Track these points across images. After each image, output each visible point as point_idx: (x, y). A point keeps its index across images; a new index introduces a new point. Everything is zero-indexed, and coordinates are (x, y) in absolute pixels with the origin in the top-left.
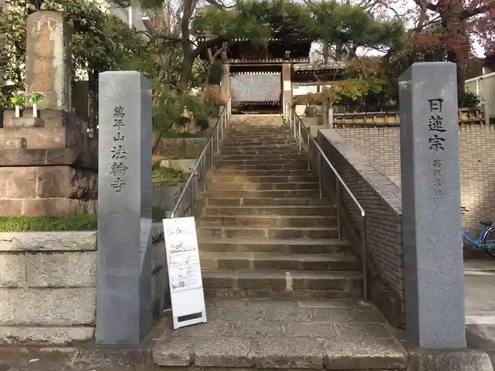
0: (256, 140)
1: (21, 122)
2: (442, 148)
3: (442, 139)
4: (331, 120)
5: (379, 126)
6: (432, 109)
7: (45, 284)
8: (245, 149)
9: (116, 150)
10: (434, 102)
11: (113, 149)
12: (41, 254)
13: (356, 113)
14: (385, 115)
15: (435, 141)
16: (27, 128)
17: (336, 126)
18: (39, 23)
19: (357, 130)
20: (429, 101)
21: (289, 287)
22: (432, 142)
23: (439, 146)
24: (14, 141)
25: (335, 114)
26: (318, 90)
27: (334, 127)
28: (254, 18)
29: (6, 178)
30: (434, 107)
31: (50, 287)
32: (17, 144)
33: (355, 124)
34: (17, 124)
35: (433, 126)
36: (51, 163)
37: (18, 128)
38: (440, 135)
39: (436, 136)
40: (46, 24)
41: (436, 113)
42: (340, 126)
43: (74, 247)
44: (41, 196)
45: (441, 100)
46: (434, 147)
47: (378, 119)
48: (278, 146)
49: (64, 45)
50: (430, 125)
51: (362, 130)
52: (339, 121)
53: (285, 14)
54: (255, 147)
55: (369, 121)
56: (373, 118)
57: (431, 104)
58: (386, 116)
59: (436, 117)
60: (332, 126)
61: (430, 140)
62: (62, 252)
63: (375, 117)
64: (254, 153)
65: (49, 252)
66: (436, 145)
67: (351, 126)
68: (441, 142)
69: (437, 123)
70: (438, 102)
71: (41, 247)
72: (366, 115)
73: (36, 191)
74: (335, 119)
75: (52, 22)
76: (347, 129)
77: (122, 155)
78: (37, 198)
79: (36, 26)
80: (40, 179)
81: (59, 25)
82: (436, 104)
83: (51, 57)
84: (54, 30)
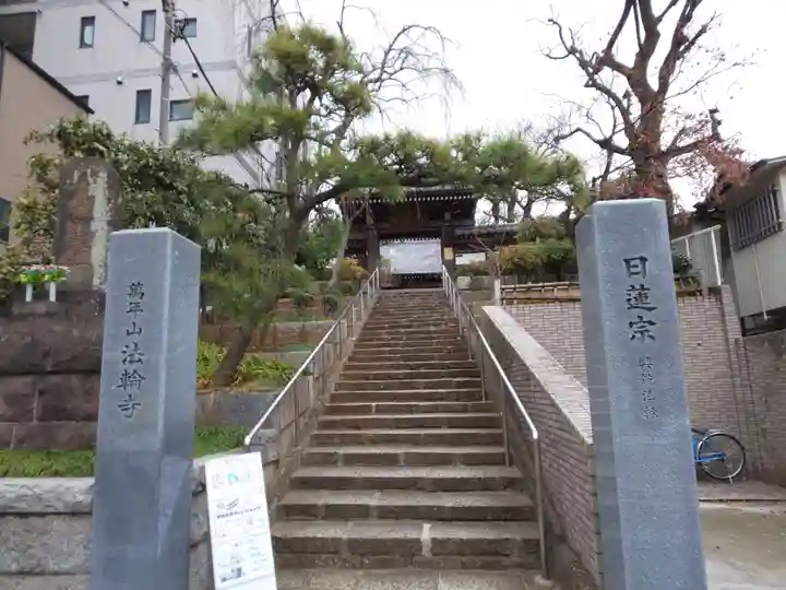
0: (404, 321)
1: (30, 308)
2: (652, 337)
3: (651, 323)
4: (498, 294)
5: (560, 300)
6: (630, 274)
7: (14, 567)
8: (390, 333)
9: (129, 351)
10: (632, 263)
11: (125, 349)
12: (11, 518)
13: (530, 284)
14: (569, 286)
15: (640, 325)
16: (36, 316)
17: (504, 301)
18: (76, 172)
20: (625, 261)
21: (426, 552)
22: (635, 328)
23: (646, 334)
25: (504, 286)
30: (633, 270)
31: (21, 573)
33: (529, 299)
35: (633, 302)
36: (54, 370)
37: (24, 317)
38: (648, 316)
39: (641, 317)
40: (85, 174)
41: (638, 281)
42: (510, 302)
43: (60, 507)
44: (40, 419)
45: (643, 260)
46: (638, 335)
48: (433, 328)
49: (109, 200)
50: (629, 300)
52: (509, 296)
54: (402, 330)
55: (548, 294)
56: (553, 290)
57: (629, 267)
58: (570, 288)
59: (638, 287)
60: (499, 302)
61: (631, 324)
62: (42, 515)
63: (555, 289)
64: (401, 339)
65: (23, 515)
66: (642, 332)
67: (525, 301)
68: (648, 327)
69: (640, 297)
70: (637, 262)
71: (11, 507)
72: (543, 287)
73: (35, 413)
74: (504, 292)
75: (93, 171)
76: (519, 306)
77: (137, 357)
78: (35, 422)
79: (71, 178)
80: (41, 393)
81: (103, 175)
82: (637, 266)
83: (89, 219)
84: (95, 182)
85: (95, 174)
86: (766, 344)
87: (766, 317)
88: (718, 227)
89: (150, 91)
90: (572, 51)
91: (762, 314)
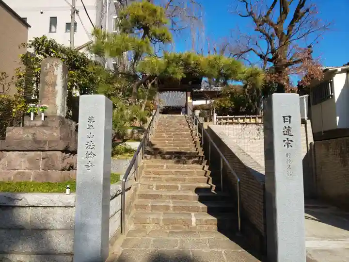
1: (34, 123)
2: (291, 146)
3: (291, 141)
4: (215, 120)
6: (284, 122)
8: (167, 134)
9: (89, 144)
10: (286, 118)
11: (87, 143)
12: (40, 208)
13: (228, 116)
15: (287, 141)
16: (37, 127)
17: (218, 123)
18: (48, 64)
20: (284, 117)
21: (193, 224)
22: (285, 143)
23: (289, 145)
24: (29, 135)
26: (206, 102)
28: (174, 64)
29: (23, 158)
30: (286, 120)
32: (30, 137)
33: (228, 123)
34: (31, 124)
35: (285, 133)
36: (50, 149)
37: (32, 127)
38: (290, 138)
39: (288, 139)
40: (52, 65)
41: (287, 124)
42: (220, 123)
43: (61, 204)
44: (44, 169)
45: (290, 117)
46: (286, 145)
47: (241, 120)
48: (185, 133)
49: (63, 78)
53: (193, 62)
54: (172, 133)
55: (236, 121)
57: (284, 119)
59: (287, 127)
60: (215, 123)
61: (284, 141)
63: (239, 119)
64: (172, 137)
67: (226, 123)
68: (290, 142)
69: (288, 131)
70: (288, 118)
71: (40, 204)
72: (234, 118)
73: (41, 166)
74: (217, 119)
75: (56, 64)
76: (224, 125)
77: (92, 147)
78: (41, 170)
79: (46, 66)
80: (43, 159)
81: (61, 66)
82: (287, 119)
83: (54, 85)
84: (57, 69)
85: (57, 65)
86: (323, 145)
87: (323, 134)
88: (307, 95)
89: (56, 18)
90: (251, 14)
91: (322, 132)
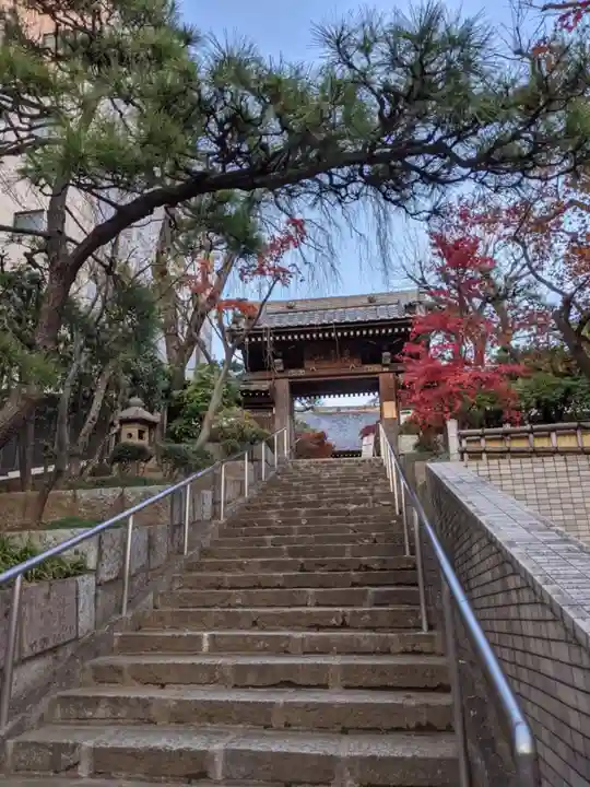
4: (454, 446)
5: (565, 453)
13: (508, 427)
14: (576, 429)
17: (465, 455)
19: (516, 463)
25: (464, 432)
27: (462, 459)
33: (509, 451)
42: (476, 455)
47: (560, 438)
51: (527, 463)
52: (473, 447)
55: (541, 444)
56: (549, 436)
58: (579, 432)
60: (458, 456)
63: (553, 435)
67: (502, 454)
72: (531, 431)
74: (464, 442)
76: (491, 462)
